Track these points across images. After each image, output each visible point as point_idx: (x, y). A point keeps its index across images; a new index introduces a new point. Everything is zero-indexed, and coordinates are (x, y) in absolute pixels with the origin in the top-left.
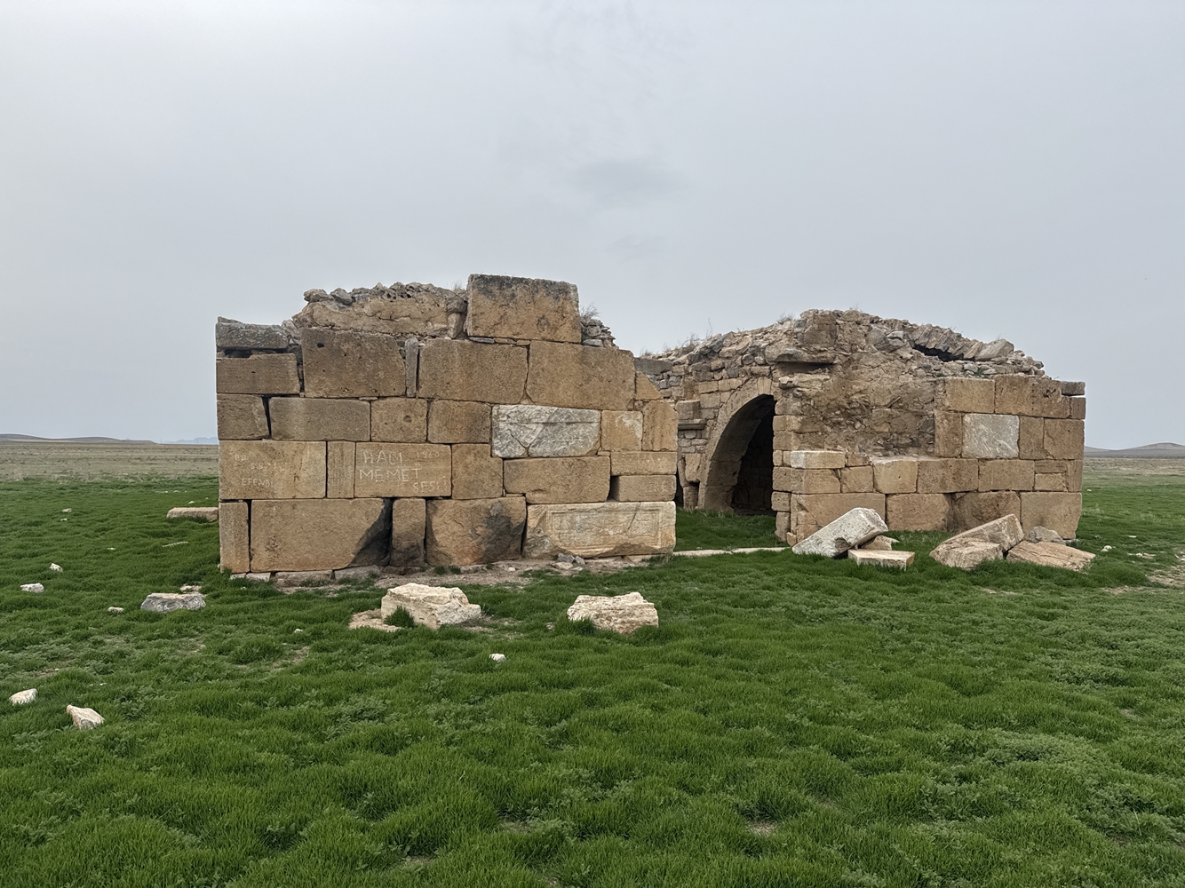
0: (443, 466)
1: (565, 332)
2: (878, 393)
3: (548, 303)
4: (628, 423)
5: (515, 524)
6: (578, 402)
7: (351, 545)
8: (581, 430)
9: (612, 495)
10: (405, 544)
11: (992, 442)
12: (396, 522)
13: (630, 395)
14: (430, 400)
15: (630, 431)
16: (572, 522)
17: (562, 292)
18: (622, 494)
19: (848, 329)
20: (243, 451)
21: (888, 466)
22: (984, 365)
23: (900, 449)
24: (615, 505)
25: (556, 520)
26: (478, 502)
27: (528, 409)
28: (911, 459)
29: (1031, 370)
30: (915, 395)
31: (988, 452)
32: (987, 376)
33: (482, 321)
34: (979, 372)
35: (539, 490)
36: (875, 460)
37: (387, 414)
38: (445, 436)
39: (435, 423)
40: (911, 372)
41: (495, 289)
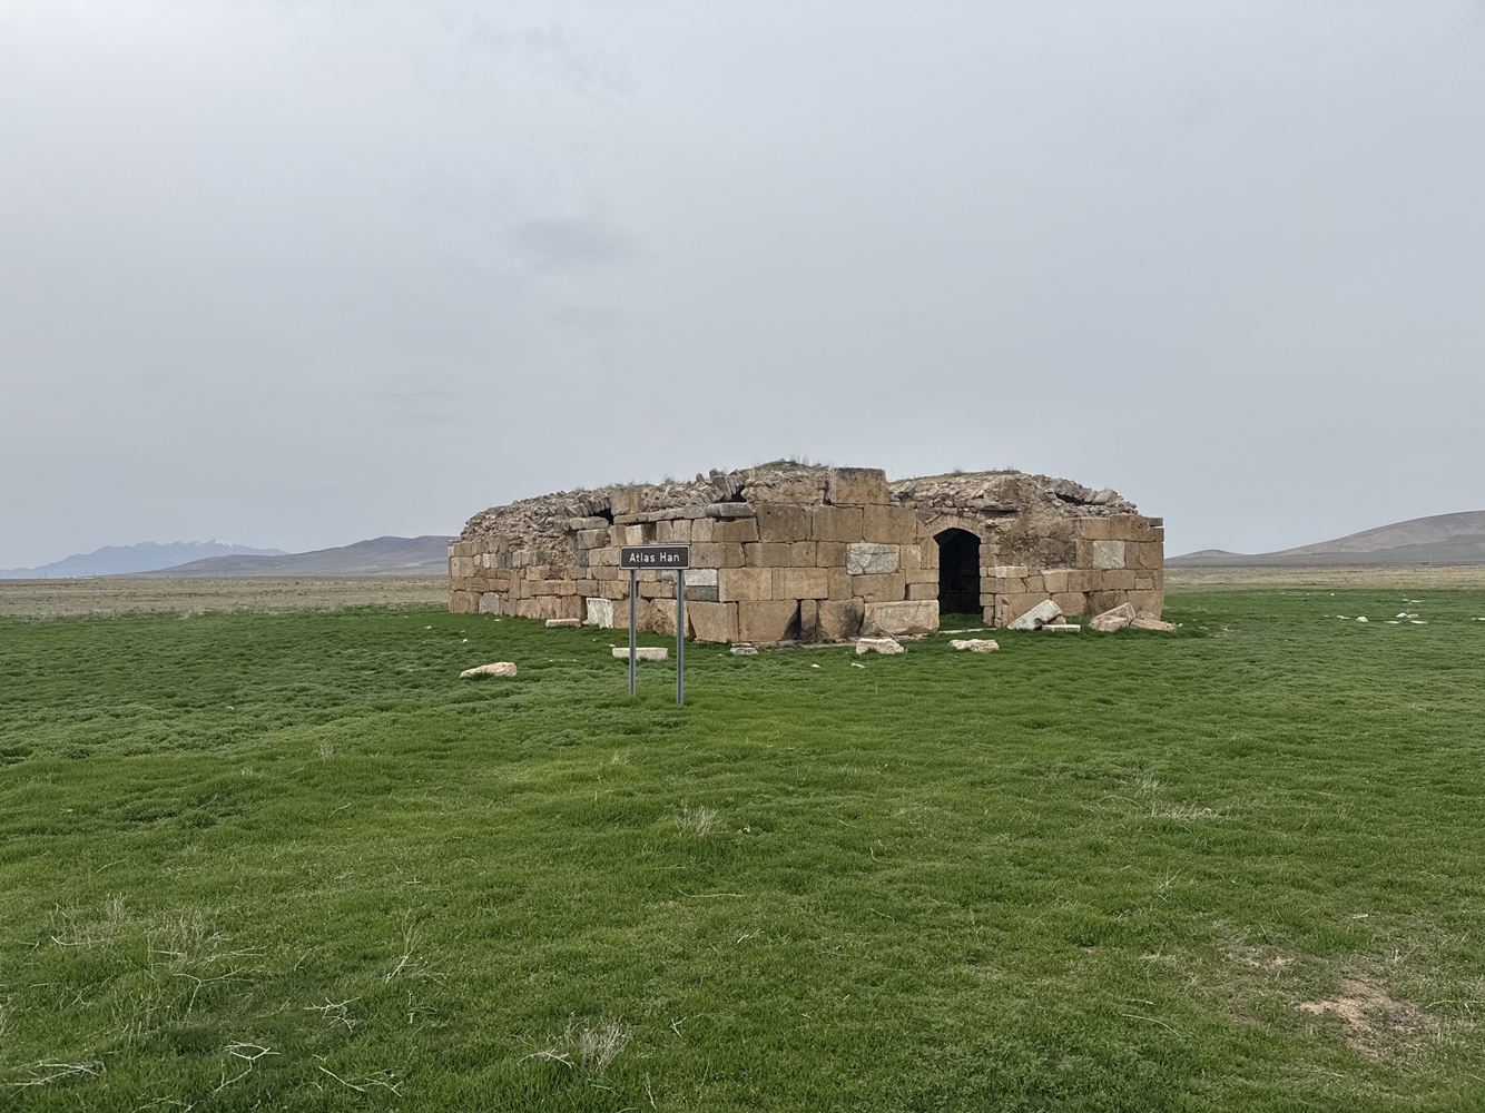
0: (824, 580)
1: (881, 499)
2: (1043, 529)
3: (873, 482)
4: (914, 552)
5: (859, 615)
6: (888, 541)
7: (783, 626)
8: (890, 557)
9: (906, 598)
10: (807, 626)
11: (1109, 559)
12: (803, 613)
13: (914, 535)
14: (817, 542)
15: (915, 557)
16: (887, 613)
17: (879, 474)
18: (912, 596)
19: (1024, 489)
20: (735, 574)
21: (1052, 575)
22: (1102, 508)
23: (1055, 565)
24: (909, 602)
25: (879, 611)
26: (841, 602)
27: (865, 546)
28: (1063, 571)
29: (1129, 509)
30: (1063, 529)
31: (1107, 565)
32: (1104, 516)
33: (841, 495)
34: (1099, 513)
35: (870, 594)
36: (1045, 572)
37: (798, 550)
38: (824, 563)
39: (820, 555)
40: (1060, 514)
41: (847, 475)
